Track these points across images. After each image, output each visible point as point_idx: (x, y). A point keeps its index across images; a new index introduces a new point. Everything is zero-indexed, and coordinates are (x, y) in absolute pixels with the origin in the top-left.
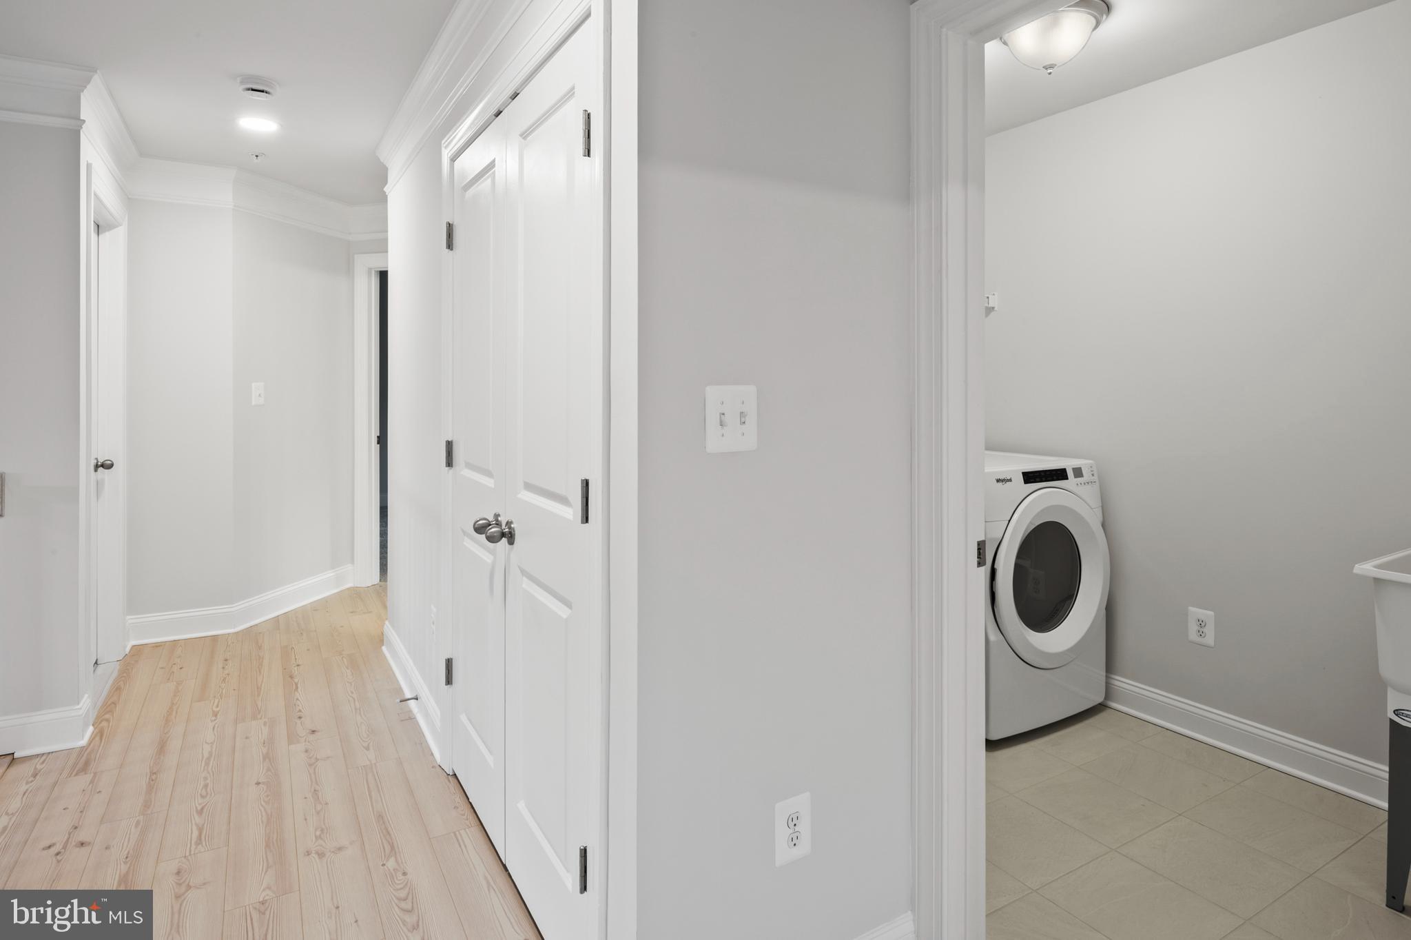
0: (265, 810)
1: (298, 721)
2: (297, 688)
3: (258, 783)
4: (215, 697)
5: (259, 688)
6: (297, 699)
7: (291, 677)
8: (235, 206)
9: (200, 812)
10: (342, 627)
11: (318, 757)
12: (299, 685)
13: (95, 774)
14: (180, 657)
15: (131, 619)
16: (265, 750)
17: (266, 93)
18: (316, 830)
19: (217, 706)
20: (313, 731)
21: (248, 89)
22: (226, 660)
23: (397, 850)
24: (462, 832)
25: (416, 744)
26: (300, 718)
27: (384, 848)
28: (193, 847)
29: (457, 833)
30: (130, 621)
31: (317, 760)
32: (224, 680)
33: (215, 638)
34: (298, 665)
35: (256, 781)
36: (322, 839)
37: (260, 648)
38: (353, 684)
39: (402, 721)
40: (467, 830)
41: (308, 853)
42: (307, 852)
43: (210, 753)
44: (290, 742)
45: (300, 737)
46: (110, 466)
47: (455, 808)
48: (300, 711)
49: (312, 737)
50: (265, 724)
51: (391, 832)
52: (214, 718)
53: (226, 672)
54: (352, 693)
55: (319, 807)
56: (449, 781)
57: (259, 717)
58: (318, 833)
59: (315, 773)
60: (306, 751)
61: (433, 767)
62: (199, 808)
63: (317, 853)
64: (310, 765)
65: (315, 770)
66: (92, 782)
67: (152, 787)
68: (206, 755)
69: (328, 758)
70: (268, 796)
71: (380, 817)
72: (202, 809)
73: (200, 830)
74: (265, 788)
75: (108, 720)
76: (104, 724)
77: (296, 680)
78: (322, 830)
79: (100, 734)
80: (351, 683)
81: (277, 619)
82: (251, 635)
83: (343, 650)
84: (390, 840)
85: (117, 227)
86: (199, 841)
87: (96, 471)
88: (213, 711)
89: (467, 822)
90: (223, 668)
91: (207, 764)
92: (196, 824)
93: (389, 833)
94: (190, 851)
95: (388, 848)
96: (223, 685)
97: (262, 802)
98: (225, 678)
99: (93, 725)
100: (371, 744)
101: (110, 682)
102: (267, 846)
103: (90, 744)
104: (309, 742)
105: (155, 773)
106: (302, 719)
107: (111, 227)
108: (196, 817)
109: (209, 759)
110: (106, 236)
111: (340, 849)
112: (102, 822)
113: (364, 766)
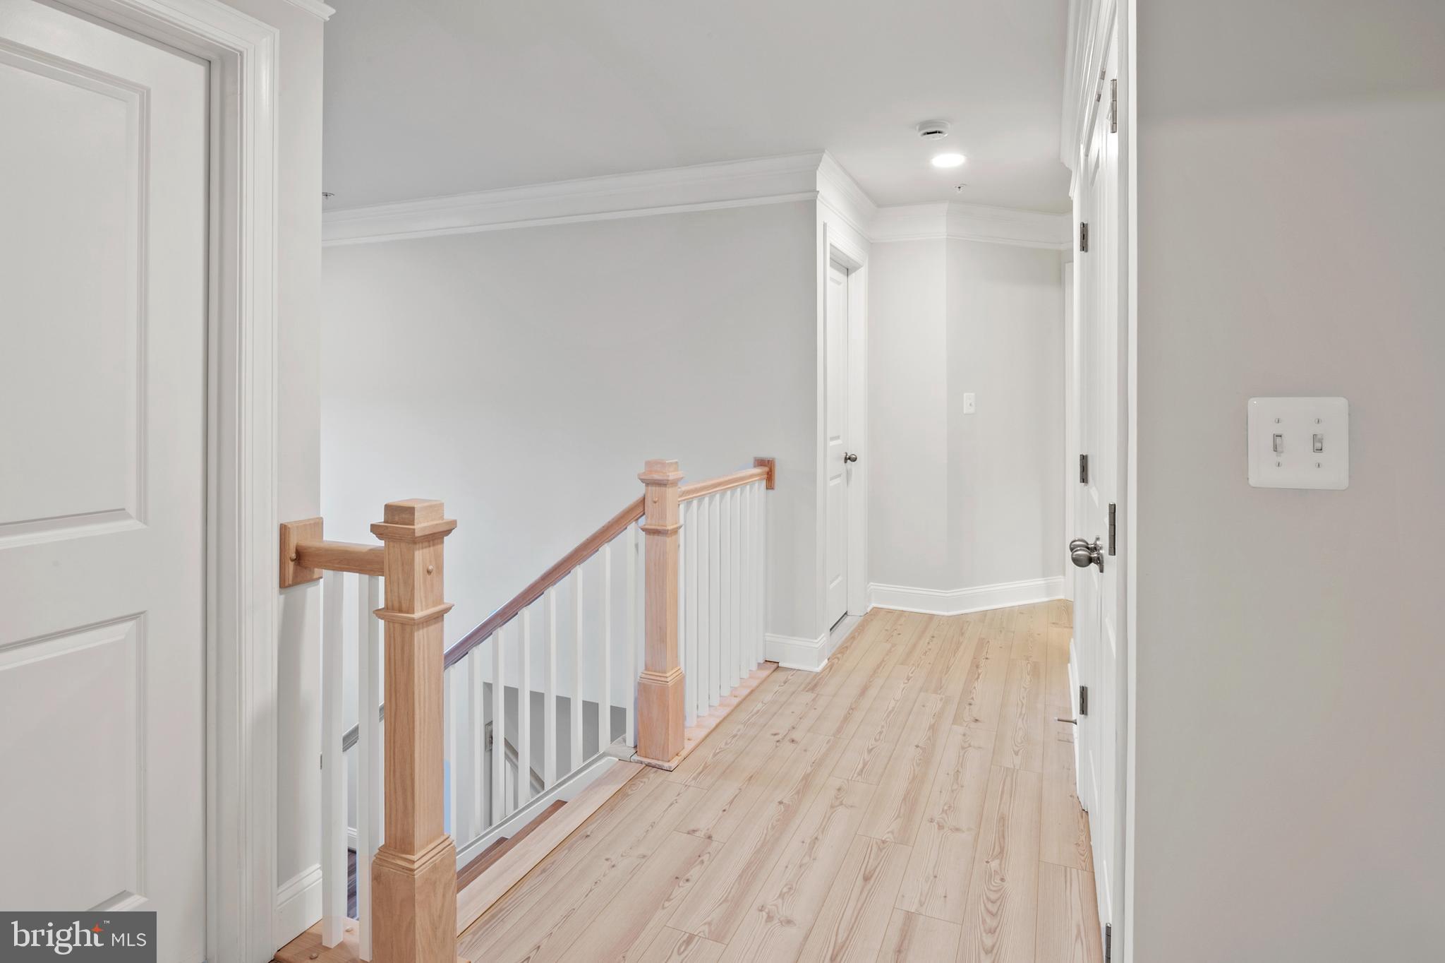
0: (914, 770)
1: (968, 707)
2: (978, 678)
3: (917, 746)
4: (913, 664)
5: (948, 668)
6: (975, 688)
7: (977, 667)
8: (948, 235)
9: (870, 751)
10: (1039, 634)
11: (972, 744)
12: (980, 677)
13: (818, 695)
14: (901, 625)
15: (873, 586)
16: (933, 722)
17: (939, 132)
18: (945, 804)
19: (912, 673)
20: (977, 720)
21: (925, 134)
22: (933, 637)
23: (1005, 855)
24: (1074, 871)
25: (1064, 767)
26: (970, 704)
27: (994, 847)
28: (855, 775)
29: (1068, 869)
30: (872, 587)
31: (970, 746)
32: (925, 653)
33: (931, 617)
34: (987, 658)
35: (916, 744)
36: (946, 814)
37: (962, 634)
38: (1028, 690)
39: (1059, 740)
40: (1080, 871)
41: (932, 821)
42: (932, 819)
43: (894, 708)
44: (954, 722)
45: (964, 721)
46: (855, 460)
47: (1076, 844)
48: (972, 698)
49: (973, 725)
50: (941, 700)
51: (1006, 837)
52: (906, 681)
53: (930, 647)
54: (1023, 698)
55: (955, 787)
56: (1082, 817)
57: (939, 692)
58: (946, 808)
59: (964, 756)
60: (964, 735)
61: (1071, 796)
62: (870, 747)
63: (938, 824)
64: (963, 748)
65: (965, 753)
66: (814, 700)
67: (846, 719)
68: (890, 709)
69: (980, 748)
70: (920, 759)
71: (1002, 819)
72: (872, 749)
73: (865, 765)
74: (921, 752)
75: (838, 659)
76: (836, 660)
77: (980, 671)
78: (950, 807)
79: (830, 667)
80: (1026, 689)
81: (985, 613)
82: (960, 622)
83: (1031, 657)
84: (1002, 845)
85: (860, 268)
86: (860, 773)
87: (846, 462)
88: (908, 676)
89: (1083, 864)
90: (929, 643)
91: (888, 716)
92: (864, 760)
93: (1004, 838)
94: (852, 777)
95: (997, 849)
96: (923, 657)
97: (915, 764)
98: (926, 652)
99: (828, 659)
100: (1021, 751)
101: (849, 632)
102: (904, 799)
103: (822, 672)
104: (969, 728)
105: (852, 709)
106: (971, 706)
107: (856, 268)
108: (866, 754)
109: (890, 712)
110: (853, 276)
111: (957, 830)
112: (809, 731)
113: (1007, 768)
